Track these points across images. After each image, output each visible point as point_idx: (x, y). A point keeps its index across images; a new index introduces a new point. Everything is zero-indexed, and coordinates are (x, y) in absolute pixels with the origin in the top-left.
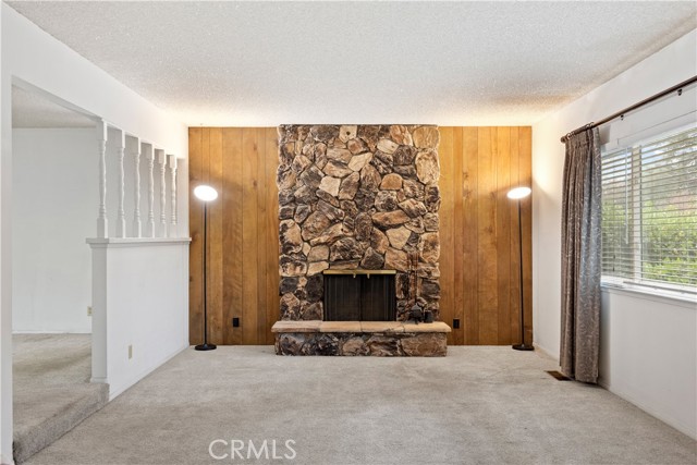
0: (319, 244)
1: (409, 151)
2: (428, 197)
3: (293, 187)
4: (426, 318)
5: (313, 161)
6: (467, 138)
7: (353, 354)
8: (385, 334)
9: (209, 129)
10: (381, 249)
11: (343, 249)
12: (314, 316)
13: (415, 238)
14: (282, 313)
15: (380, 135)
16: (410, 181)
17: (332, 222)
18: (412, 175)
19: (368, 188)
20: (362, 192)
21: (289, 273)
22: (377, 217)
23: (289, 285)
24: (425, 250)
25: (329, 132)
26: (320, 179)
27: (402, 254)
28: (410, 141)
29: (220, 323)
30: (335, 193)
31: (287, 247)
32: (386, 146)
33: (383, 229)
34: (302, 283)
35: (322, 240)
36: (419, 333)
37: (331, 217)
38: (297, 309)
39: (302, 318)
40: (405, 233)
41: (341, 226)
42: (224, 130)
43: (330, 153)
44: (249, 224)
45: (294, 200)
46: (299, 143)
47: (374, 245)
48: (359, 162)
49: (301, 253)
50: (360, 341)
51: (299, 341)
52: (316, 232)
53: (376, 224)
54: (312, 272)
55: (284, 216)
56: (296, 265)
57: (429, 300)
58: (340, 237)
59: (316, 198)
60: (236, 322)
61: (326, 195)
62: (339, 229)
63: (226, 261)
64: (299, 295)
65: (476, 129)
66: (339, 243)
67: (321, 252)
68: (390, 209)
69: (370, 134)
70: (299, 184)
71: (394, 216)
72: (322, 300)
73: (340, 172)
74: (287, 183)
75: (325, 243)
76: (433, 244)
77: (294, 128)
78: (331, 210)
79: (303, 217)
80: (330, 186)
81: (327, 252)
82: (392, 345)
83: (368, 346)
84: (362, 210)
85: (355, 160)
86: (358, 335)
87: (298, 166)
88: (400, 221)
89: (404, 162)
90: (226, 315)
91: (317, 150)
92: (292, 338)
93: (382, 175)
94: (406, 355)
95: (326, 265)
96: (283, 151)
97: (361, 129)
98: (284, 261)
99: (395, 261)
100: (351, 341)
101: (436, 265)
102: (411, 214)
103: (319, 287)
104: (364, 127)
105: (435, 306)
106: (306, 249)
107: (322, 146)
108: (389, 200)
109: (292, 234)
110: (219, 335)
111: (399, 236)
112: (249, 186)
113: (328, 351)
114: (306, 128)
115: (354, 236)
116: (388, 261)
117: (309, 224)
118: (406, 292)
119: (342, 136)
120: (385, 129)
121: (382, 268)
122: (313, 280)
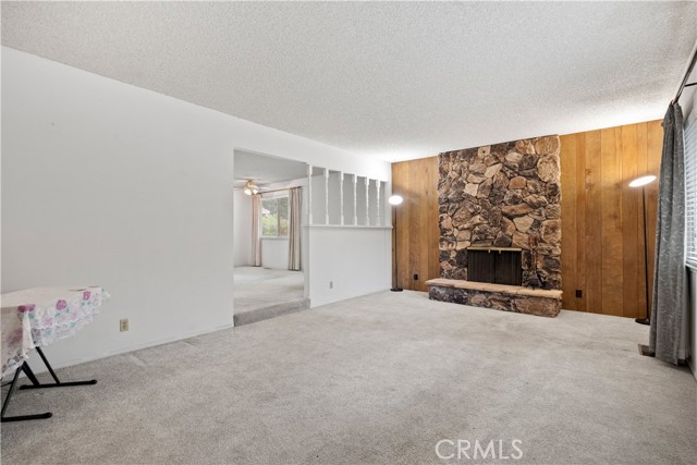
0: (463, 229)
1: (532, 158)
2: (549, 191)
3: (447, 193)
4: (545, 286)
5: (460, 174)
6: (589, 141)
7: (479, 305)
8: (502, 294)
9: (402, 162)
10: (508, 232)
11: (479, 233)
12: (460, 277)
13: (537, 224)
14: (440, 273)
15: (508, 149)
16: (533, 181)
17: (473, 214)
18: (535, 176)
19: (499, 189)
20: (494, 192)
21: (444, 248)
22: (506, 209)
23: (444, 256)
24: (546, 233)
25: (471, 153)
26: (464, 185)
27: (526, 237)
28: (532, 150)
29: (408, 276)
30: (474, 194)
31: (443, 231)
32: (513, 157)
33: (511, 218)
34: (453, 255)
35: (466, 226)
37: (472, 211)
38: (450, 271)
39: (453, 278)
40: (529, 220)
41: (478, 217)
42: (410, 162)
43: (471, 167)
44: (423, 217)
45: (448, 201)
46: (451, 164)
47: (504, 229)
48: (492, 171)
49: (452, 235)
50: (483, 297)
51: (442, 292)
52: (462, 221)
53: (504, 214)
54: (459, 248)
55: (441, 212)
56: (449, 243)
57: (550, 272)
58: (478, 224)
59: (462, 198)
60: (416, 277)
61: (468, 196)
62: (477, 219)
63: (411, 240)
64: (451, 262)
66: (477, 228)
67: (466, 235)
68: (516, 203)
69: (500, 150)
70: (451, 190)
71: (519, 208)
72: (467, 266)
73: (478, 179)
74: (443, 190)
75: (468, 229)
76: (554, 229)
77: (447, 154)
78: (472, 206)
79: (453, 211)
80: (471, 190)
81: (469, 234)
82: (508, 303)
83: (489, 301)
84: (494, 205)
85: (489, 170)
86: (481, 292)
87: (450, 178)
88: (524, 211)
89: (529, 166)
90: (411, 272)
91: (462, 166)
92: (438, 290)
93: (510, 178)
94: (519, 312)
95: (469, 243)
96: (441, 170)
97: (494, 148)
98: (442, 240)
99: (520, 242)
100: (477, 296)
101: (555, 244)
102: (533, 206)
103: (464, 258)
104: (496, 145)
106: (456, 232)
107: (465, 163)
108: (515, 197)
109: (447, 223)
110: (407, 283)
111: (524, 223)
112: (423, 193)
113: (460, 301)
114: (455, 153)
115: (489, 224)
116: (514, 242)
117: (457, 216)
118: (530, 265)
119: (480, 154)
120: (512, 145)
121: (510, 246)
122: (460, 253)
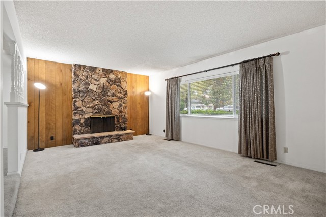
0: (89, 107)
1: (119, 79)
2: (124, 93)
3: (79, 87)
4: (125, 129)
5: (87, 78)
6: (134, 77)
7: (106, 143)
8: (116, 135)
9: (39, 60)
10: (111, 109)
11: (98, 109)
12: (87, 132)
13: (121, 105)
14: (75, 132)
15: (110, 72)
16: (119, 88)
17: (94, 100)
18: (120, 86)
19: (106, 89)
20: (104, 90)
21: (77, 118)
22: (110, 98)
23: (77, 122)
24: (124, 109)
25: (93, 69)
26: (89, 85)
27: (117, 110)
28: (120, 76)
29: (44, 139)
30: (95, 90)
31: (77, 108)
32: (112, 76)
33: (111, 102)
34: (83, 121)
35: (91, 105)
36: (126, 134)
37: (94, 98)
38: (80, 130)
39: (83, 133)
40: (118, 103)
41: (97, 101)
42: (46, 62)
43: (93, 76)
44: (58, 100)
45: (79, 92)
46: (81, 71)
47: (108, 107)
48: (103, 81)
49: (82, 110)
50: (108, 138)
51: (86, 141)
52: (88, 103)
53: (109, 101)
54: (87, 116)
55: (75, 97)
56: (80, 115)
57: (125, 124)
58: (97, 105)
59: (88, 91)
60: (52, 138)
61: (92, 90)
62: (96, 102)
63: (47, 114)
64: (81, 125)
65: (136, 75)
66: (96, 107)
67: (90, 110)
68: (113, 96)
69: (107, 72)
70: (81, 86)
71: (115, 98)
72: (90, 127)
73: (97, 83)
74: (77, 85)
75: (92, 107)
76: (126, 107)
77: (80, 66)
78: (94, 96)
79: (83, 98)
80: (93, 87)
81: (92, 110)
82: (118, 138)
83: (111, 139)
84: (104, 96)
85: (102, 79)
86: (107, 136)
87: (81, 79)
88: (116, 100)
89: (117, 82)
90: (47, 136)
91: (89, 75)
93: (111, 85)
94: (122, 141)
95: (92, 114)
96: (75, 73)
97: (104, 70)
98: (75, 113)
99: (115, 112)
100: (105, 139)
101: (127, 114)
102: (120, 98)
103: (89, 122)
104: (105, 69)
105: (126, 125)
106: (84, 109)
107: (90, 74)
108: (113, 93)
109: (79, 104)
110: (44, 144)
111: (116, 105)
112: (58, 85)
113: (97, 143)
114: (84, 66)
115: (102, 105)
116: (113, 112)
117: (85, 100)
118: (118, 122)
119: (97, 71)
120: (112, 71)
121: (111, 115)
122: (86, 120)
